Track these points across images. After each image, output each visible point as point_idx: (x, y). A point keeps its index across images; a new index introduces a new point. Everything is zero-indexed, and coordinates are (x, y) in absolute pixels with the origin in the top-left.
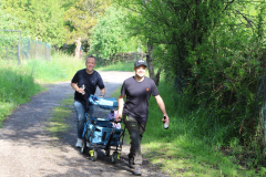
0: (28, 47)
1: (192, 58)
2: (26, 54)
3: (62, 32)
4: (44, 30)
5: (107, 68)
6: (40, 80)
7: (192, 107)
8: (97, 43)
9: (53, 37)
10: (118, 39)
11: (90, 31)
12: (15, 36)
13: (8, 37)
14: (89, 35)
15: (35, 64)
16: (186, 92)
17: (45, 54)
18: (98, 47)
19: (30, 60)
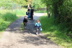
0: (15, 6)
1: (59, 9)
2: (14, 8)
3: (24, 2)
4: (19, 2)
5: (36, 12)
6: (18, 15)
7: (59, 23)
8: (33, 5)
9: (22, 4)
10: (39, 4)
11: (32, 2)
12: (11, 3)
13: (9, 4)
14: (31, 3)
15: (16, 11)
16: (57, 19)
17: (19, 8)
18: (34, 6)
19: (15, 10)
